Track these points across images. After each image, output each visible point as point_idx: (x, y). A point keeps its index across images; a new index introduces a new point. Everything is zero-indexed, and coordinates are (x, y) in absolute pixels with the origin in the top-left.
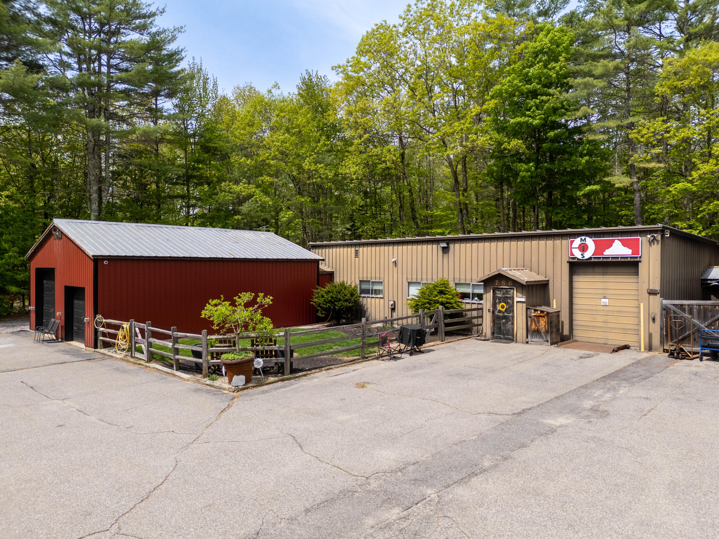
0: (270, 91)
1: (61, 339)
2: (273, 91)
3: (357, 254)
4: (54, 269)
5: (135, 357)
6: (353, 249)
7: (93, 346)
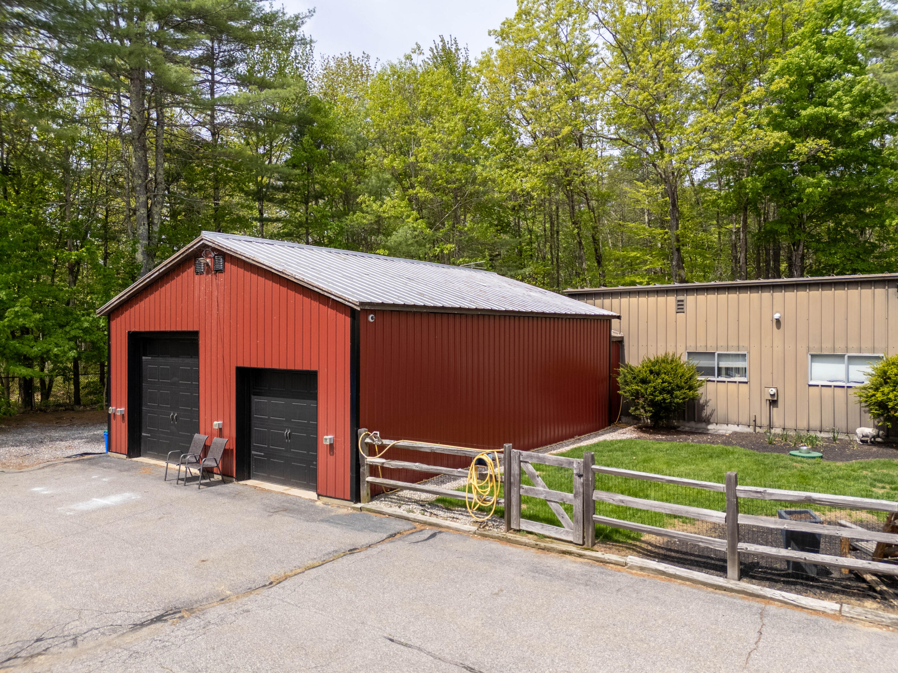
0: (408, 58)
1: (223, 474)
2: (414, 56)
3: (680, 307)
4: (196, 334)
5: (519, 531)
6: (672, 300)
7: (348, 496)
